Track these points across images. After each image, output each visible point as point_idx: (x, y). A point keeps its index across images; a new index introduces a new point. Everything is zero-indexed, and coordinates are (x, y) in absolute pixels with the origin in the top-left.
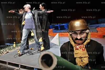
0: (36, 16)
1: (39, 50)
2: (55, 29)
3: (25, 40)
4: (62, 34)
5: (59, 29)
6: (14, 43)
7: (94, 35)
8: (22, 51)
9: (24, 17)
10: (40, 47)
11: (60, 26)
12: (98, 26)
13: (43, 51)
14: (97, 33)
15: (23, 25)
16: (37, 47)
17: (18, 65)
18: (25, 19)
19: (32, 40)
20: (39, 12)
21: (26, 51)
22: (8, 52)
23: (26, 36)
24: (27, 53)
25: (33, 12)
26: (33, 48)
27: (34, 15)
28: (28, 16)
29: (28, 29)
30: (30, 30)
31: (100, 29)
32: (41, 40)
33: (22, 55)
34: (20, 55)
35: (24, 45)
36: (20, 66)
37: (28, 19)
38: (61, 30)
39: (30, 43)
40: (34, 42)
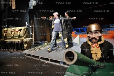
0: (63, 21)
1: (64, 48)
2: (77, 32)
3: (54, 40)
4: (82, 36)
5: (80, 31)
6: (46, 42)
7: (106, 36)
8: (51, 49)
9: (54, 22)
10: (65, 45)
11: (81, 29)
12: (109, 30)
13: (67, 48)
14: (108, 35)
15: (53, 29)
16: (63, 45)
17: (48, 59)
18: (54, 24)
19: (59, 40)
20: (65, 18)
21: (54, 48)
22: (40, 49)
23: (55, 37)
24: (55, 50)
25: (60, 18)
26: (60, 46)
27: (61, 21)
28: (57, 21)
29: (56, 31)
30: (58, 32)
31: (111, 31)
32: (66, 40)
33: (51, 51)
34: (50, 52)
35: (53, 44)
36: (49, 60)
37: (57, 24)
38: (81, 32)
39: (57, 42)
40: (61, 41)
